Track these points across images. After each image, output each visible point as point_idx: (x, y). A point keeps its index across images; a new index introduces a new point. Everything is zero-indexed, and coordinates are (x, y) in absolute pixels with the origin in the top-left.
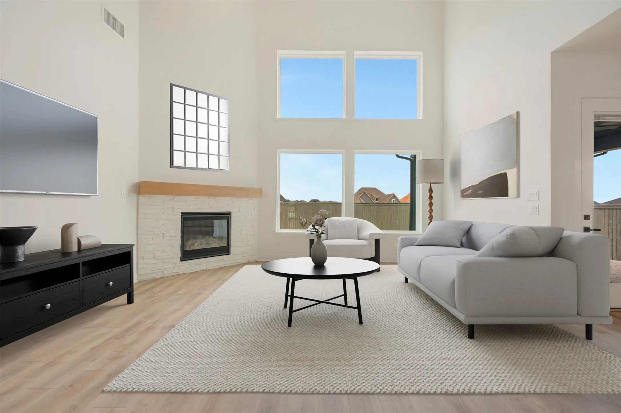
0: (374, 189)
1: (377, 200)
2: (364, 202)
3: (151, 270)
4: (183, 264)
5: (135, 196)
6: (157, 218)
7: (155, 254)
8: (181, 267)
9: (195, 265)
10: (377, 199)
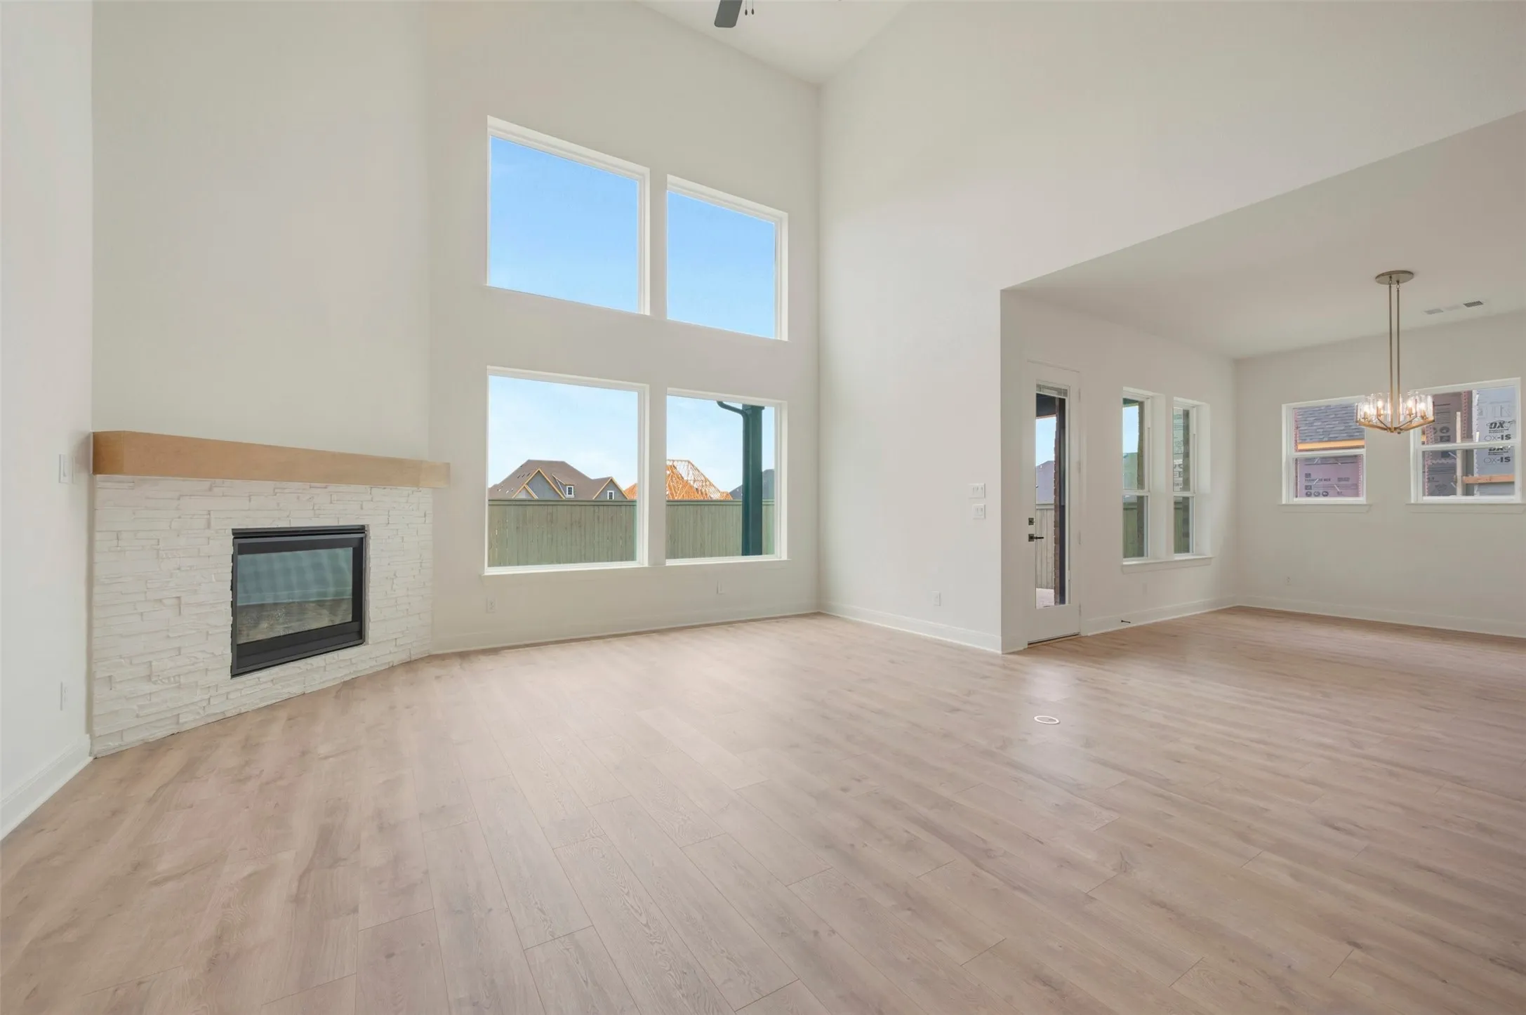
0: (562, 467)
1: (570, 493)
2: (536, 497)
3: (138, 716)
4: (240, 687)
5: (84, 477)
6: (158, 550)
7: (150, 662)
8: (231, 696)
9: (274, 685)
10: (570, 489)
